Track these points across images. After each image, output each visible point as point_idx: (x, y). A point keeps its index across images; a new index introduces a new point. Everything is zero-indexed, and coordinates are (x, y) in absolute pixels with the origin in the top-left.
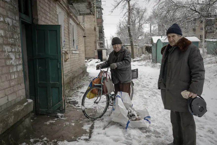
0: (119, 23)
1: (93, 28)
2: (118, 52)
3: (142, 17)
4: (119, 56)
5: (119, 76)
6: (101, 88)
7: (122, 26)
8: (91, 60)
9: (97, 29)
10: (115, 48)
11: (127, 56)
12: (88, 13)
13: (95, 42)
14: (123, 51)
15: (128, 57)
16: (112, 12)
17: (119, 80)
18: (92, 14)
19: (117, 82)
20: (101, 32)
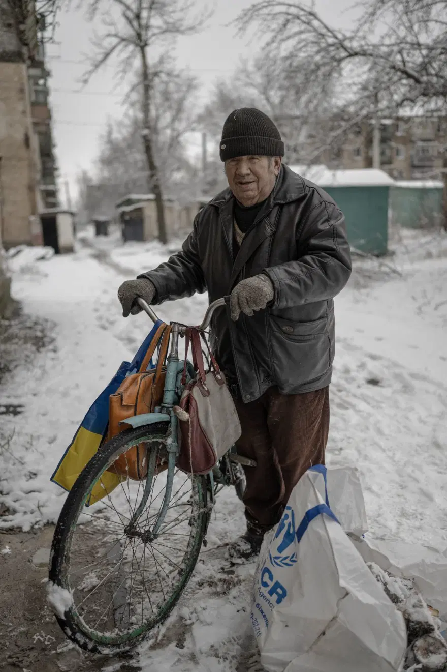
0: (106, 128)
1: (19, 137)
2: (259, 206)
3: (180, 110)
4: (269, 230)
5: (273, 351)
6: (169, 441)
7: (117, 136)
8: (18, 252)
9: (35, 141)
10: (237, 179)
11: (324, 227)
12: (7, 54)
13: (31, 188)
14: (293, 196)
15: (333, 234)
16: (86, 82)
17: (271, 376)
18: (26, 56)
19: (257, 389)
20: (47, 153)
